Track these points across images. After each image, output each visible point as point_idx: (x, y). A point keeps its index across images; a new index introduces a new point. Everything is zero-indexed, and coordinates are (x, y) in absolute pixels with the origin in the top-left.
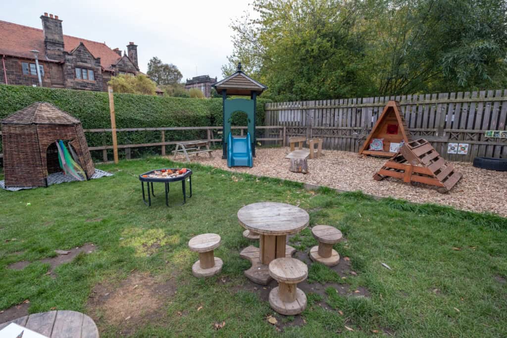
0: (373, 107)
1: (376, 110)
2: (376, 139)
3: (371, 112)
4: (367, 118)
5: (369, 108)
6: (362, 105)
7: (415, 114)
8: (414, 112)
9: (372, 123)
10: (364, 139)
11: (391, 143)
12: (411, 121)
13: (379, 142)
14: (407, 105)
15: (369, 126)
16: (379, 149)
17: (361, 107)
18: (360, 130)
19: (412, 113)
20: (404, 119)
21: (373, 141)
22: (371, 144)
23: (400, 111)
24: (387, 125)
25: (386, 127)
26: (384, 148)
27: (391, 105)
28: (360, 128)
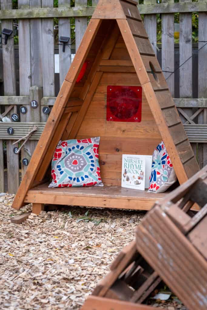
0: (56, 20)
1: (64, 32)
2: (72, 143)
3: (51, 38)
4: (36, 60)
5: (40, 26)
6: (15, 14)
7: (189, 46)
8: (188, 41)
9: (57, 76)
10: (32, 140)
11: (125, 157)
12: (181, 73)
13: (83, 153)
14: (161, 15)
15: (49, 89)
16: (87, 181)
17: (15, 21)
18: (19, 107)
19: (182, 43)
20: (157, 68)
21: (64, 149)
22: (56, 163)
23: (141, 37)
24: (104, 89)
25: (101, 97)
26: (101, 173)
27: (110, 16)
28: (17, 100)
